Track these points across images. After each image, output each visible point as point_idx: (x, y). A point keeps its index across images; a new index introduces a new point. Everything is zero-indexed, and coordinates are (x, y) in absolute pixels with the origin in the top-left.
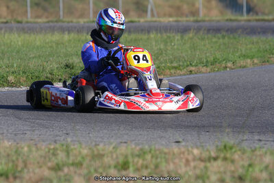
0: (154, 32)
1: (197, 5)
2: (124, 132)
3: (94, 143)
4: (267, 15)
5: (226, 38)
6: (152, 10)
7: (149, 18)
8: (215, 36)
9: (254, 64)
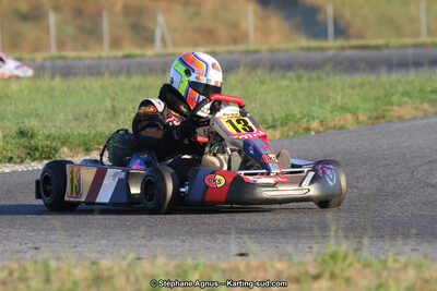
1: (243, 27)
2: (139, 242)
5: (305, 80)
6: (163, 38)
8: (284, 77)
9: (359, 122)
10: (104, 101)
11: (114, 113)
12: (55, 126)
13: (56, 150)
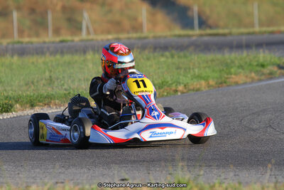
0: (91, 53)
1: (140, 19)
2: (60, 170)
3: (25, 185)
4: (223, 28)
6: (88, 28)
7: (84, 35)
8: (162, 56)
9: (209, 86)
10: (45, 72)
11: (51, 81)
12: (12, 90)
13: (12, 106)
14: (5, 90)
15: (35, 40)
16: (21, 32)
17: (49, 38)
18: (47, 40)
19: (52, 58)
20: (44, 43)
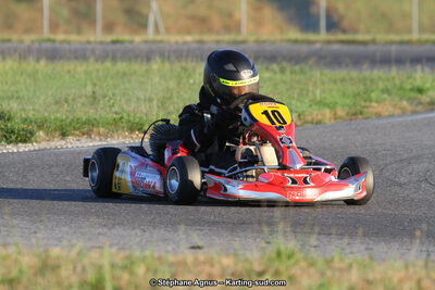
0: (158, 60)
1: (237, 15)
2: (100, 230)
3: (42, 249)
5: (288, 73)
6: (156, 24)
7: (150, 34)
8: (267, 69)
9: (337, 118)
10: (85, 86)
11: (94, 98)
12: (33, 110)
13: (32, 134)
14: (24, 110)
15: (73, 37)
16: (54, 27)
17: (96, 36)
18: (92, 38)
19: (99, 66)
20: (89, 42)
